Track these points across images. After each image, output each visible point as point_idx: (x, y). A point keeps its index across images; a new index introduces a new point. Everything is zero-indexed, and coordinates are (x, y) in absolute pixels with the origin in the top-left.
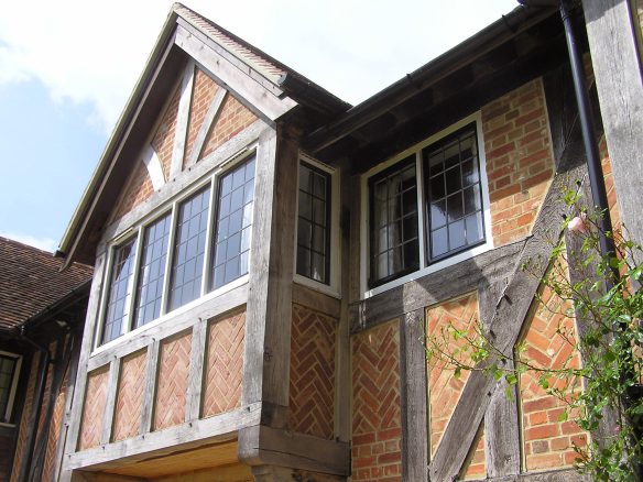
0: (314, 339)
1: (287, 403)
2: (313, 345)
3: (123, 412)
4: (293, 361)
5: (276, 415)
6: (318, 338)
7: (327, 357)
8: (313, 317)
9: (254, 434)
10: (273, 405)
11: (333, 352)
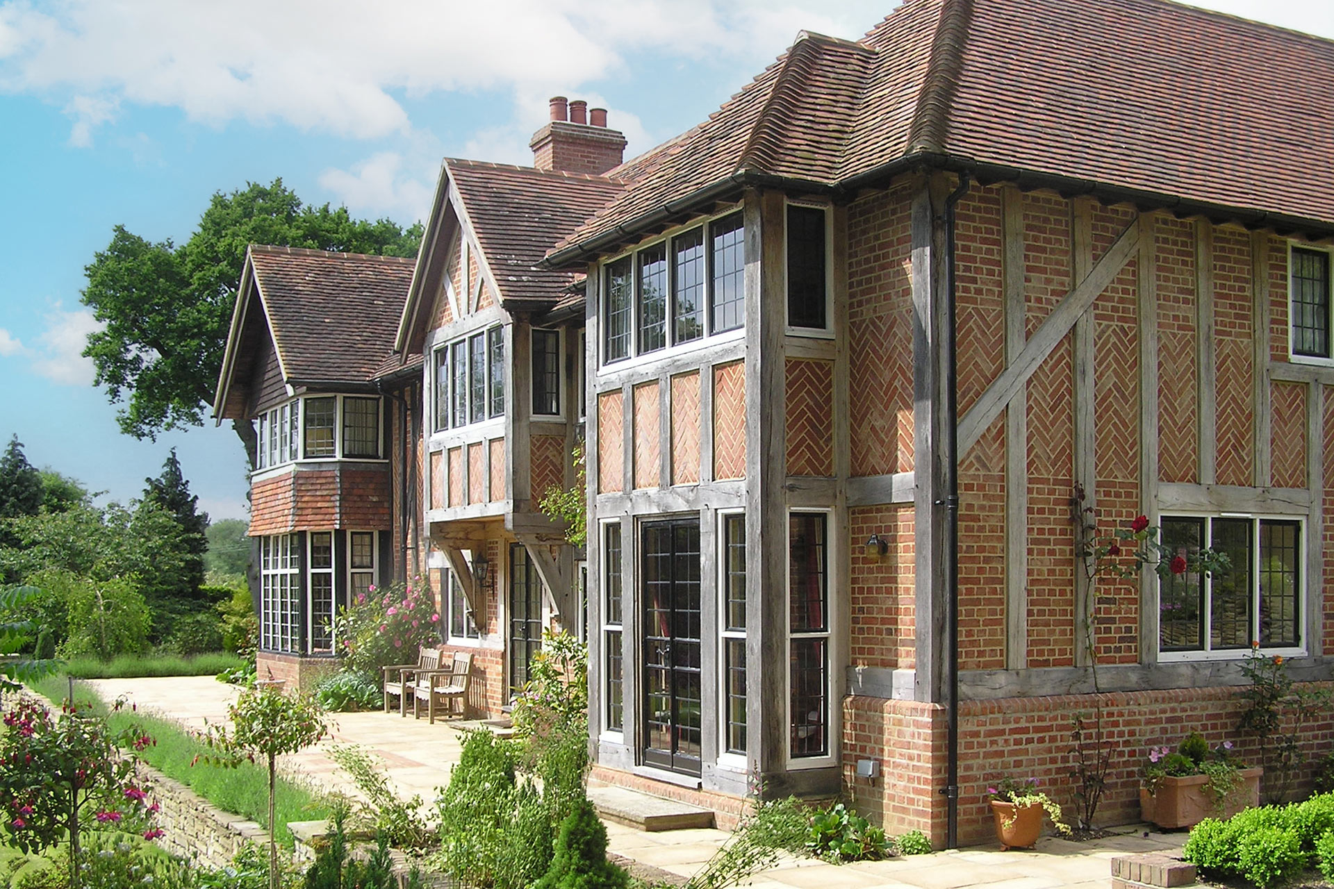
0: (548, 453)
1: (529, 497)
2: (547, 457)
3: (453, 487)
4: (532, 471)
5: (522, 505)
6: (551, 453)
7: (558, 463)
8: (546, 439)
9: (510, 517)
10: (520, 500)
11: (562, 458)
